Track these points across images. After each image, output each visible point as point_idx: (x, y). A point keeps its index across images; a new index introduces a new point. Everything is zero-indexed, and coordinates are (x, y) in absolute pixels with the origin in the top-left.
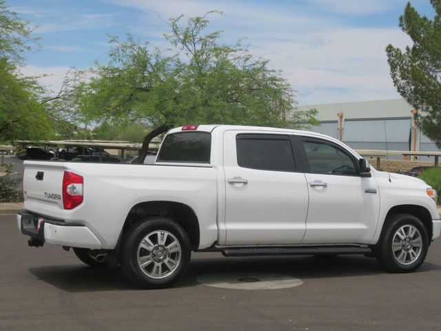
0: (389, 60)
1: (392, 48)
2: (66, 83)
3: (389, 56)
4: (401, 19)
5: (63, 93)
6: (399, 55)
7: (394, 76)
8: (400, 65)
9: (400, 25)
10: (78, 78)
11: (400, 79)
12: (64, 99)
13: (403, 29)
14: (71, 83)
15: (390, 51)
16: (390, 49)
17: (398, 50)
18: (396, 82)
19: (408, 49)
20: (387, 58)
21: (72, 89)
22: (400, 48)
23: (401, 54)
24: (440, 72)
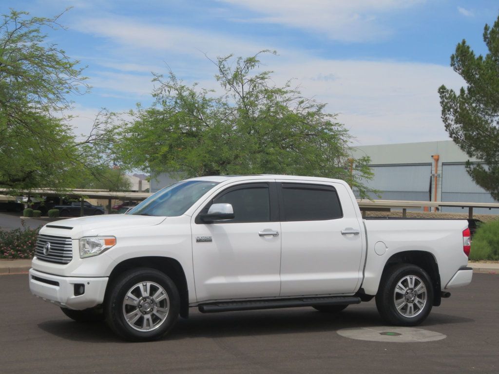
0: (442, 103)
1: (445, 89)
2: (96, 125)
3: (442, 97)
4: (452, 58)
5: (94, 137)
6: (453, 98)
7: (445, 120)
8: (453, 108)
9: (452, 65)
10: (109, 120)
11: (453, 123)
12: (95, 144)
13: (455, 69)
14: (102, 126)
15: (443, 92)
16: (442, 90)
17: (452, 91)
18: (448, 126)
19: (462, 91)
20: (440, 100)
21: (104, 132)
22: (454, 90)
23: (455, 96)
24: (497, 116)
